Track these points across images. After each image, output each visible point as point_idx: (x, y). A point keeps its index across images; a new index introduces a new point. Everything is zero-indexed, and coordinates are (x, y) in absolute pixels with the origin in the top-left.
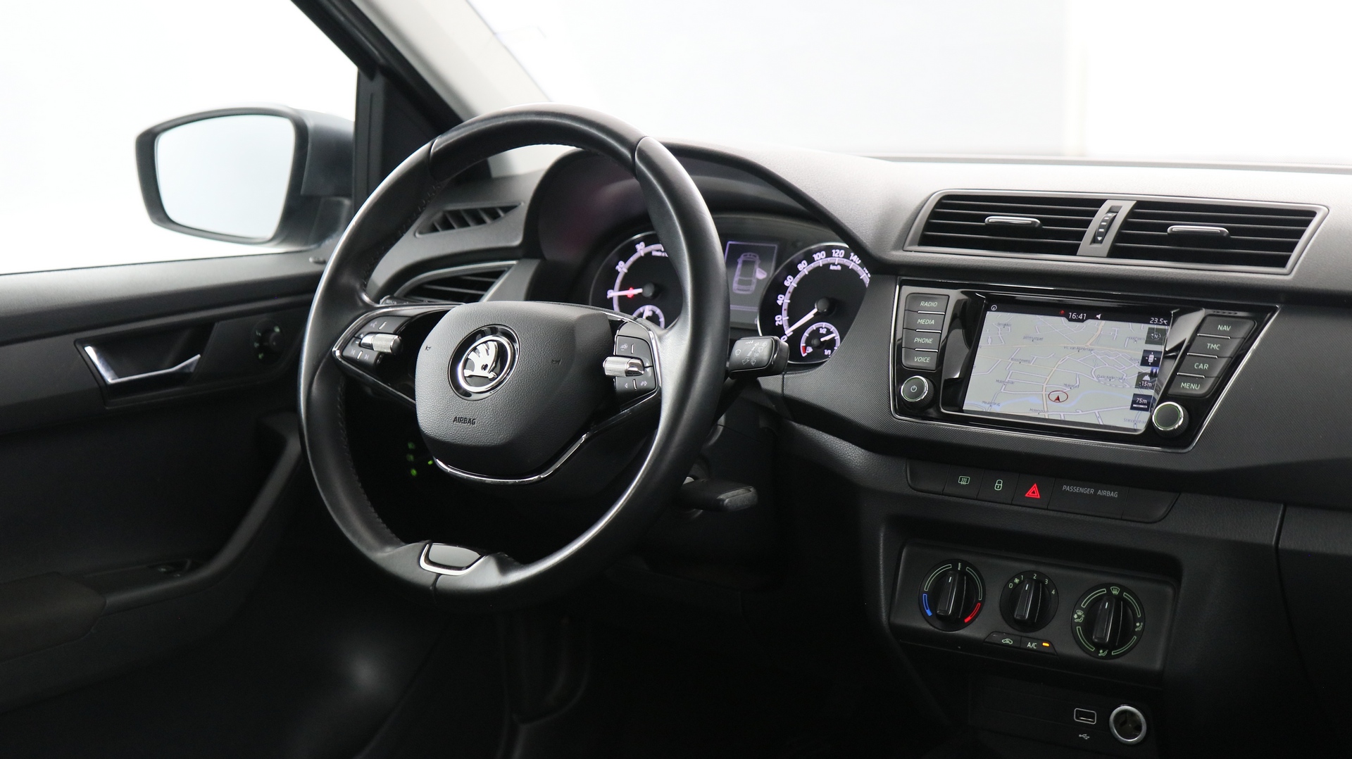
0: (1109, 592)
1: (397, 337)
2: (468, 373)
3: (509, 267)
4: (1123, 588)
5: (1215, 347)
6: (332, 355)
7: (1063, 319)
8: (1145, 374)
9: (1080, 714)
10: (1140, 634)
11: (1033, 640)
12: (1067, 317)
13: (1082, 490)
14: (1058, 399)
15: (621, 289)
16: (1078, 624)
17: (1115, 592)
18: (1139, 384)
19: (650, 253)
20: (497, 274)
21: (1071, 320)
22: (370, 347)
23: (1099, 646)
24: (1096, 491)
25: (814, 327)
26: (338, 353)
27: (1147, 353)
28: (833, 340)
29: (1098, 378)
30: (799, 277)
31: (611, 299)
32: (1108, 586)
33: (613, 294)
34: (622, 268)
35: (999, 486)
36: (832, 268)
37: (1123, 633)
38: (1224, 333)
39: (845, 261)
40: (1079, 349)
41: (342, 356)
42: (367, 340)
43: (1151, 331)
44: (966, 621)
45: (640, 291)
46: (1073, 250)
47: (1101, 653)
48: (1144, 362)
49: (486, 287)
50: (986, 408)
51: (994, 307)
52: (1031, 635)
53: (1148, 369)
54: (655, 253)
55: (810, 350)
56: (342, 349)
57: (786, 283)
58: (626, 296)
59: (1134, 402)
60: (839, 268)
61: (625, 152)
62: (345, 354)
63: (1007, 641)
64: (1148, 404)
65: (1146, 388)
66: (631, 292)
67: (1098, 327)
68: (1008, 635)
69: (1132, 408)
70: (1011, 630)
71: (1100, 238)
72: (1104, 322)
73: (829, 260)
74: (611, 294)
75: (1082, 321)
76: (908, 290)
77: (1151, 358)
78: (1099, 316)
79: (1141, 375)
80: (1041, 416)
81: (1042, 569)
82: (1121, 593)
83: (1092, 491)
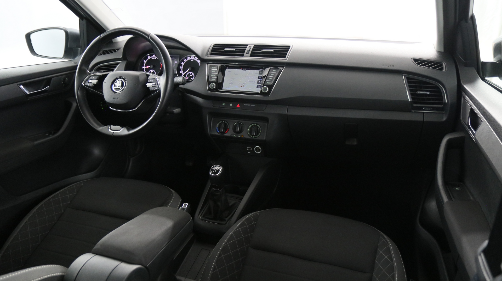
0: (254, 125)
1: (97, 80)
2: (115, 88)
3: (120, 62)
4: (257, 124)
5: (273, 75)
6: (82, 85)
7: (242, 70)
8: (259, 81)
9: (248, 148)
10: (261, 133)
11: (240, 135)
12: (242, 69)
13: (248, 105)
14: (242, 86)
15: (145, 66)
16: (248, 131)
17: (255, 125)
18: (258, 83)
19: (151, 58)
20: (117, 64)
21: (243, 70)
22: (91, 83)
23: (253, 136)
24: (251, 105)
25: (189, 73)
26: (83, 84)
27: (259, 76)
28: (193, 76)
29: (250, 82)
30: (184, 62)
31: (143, 68)
32: (254, 124)
33: (144, 67)
34: (145, 62)
35: (231, 105)
36: (191, 60)
37: (257, 133)
38: (274, 72)
39: (194, 59)
40: (245, 76)
41: (84, 85)
42: (90, 81)
43: (260, 72)
44: (226, 132)
45: (150, 67)
46: (243, 55)
47: (253, 137)
48: (259, 78)
49: (115, 67)
50: (227, 89)
51: (227, 68)
52: (239, 134)
53: (259, 80)
54: (152, 58)
55: (188, 78)
56: (84, 83)
57: (182, 64)
58: (147, 68)
59: (257, 86)
60: (193, 60)
61: (147, 37)
62: (85, 84)
63: (234, 136)
64: (260, 87)
65: (259, 83)
66: (148, 67)
67: (249, 71)
68: (235, 135)
69: (257, 88)
70: (235, 134)
71: (248, 53)
72: (250, 70)
73: (191, 59)
74: (143, 67)
75: (246, 70)
76: (209, 65)
77: (260, 77)
78: (249, 69)
79: (258, 81)
80: (237, 90)
81: (240, 121)
82: (256, 125)
83: (250, 105)
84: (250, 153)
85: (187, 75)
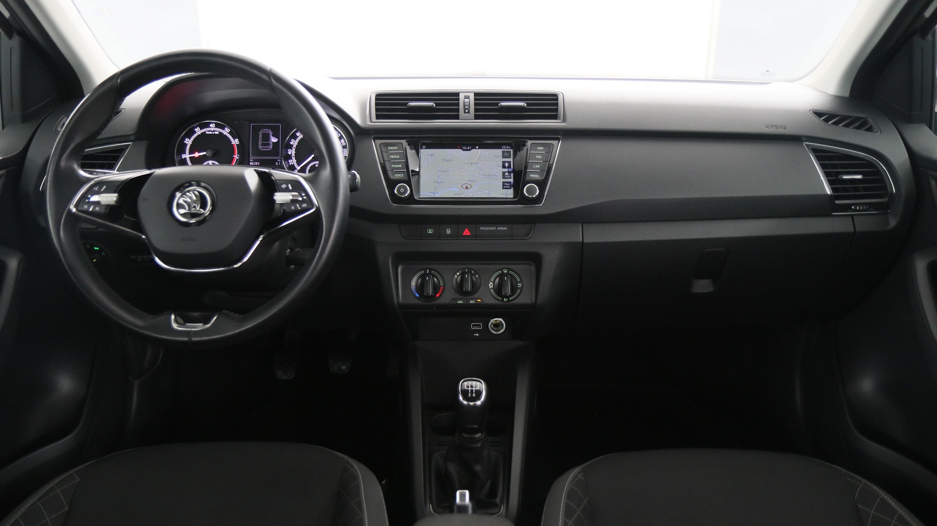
0: (502, 271)
1: (116, 195)
2: (182, 211)
3: (127, 146)
4: (509, 269)
5: (540, 157)
6: (70, 211)
7: (460, 150)
8: (506, 172)
9: (473, 325)
10: (521, 289)
11: (472, 299)
12: (462, 149)
13: (490, 228)
14: (467, 187)
15: (190, 154)
16: (491, 288)
17: (505, 272)
18: (504, 177)
20: (121, 151)
21: (464, 150)
22: (97, 203)
23: (503, 297)
24: (496, 228)
25: (312, 164)
26: (74, 210)
27: (504, 162)
29: (484, 175)
30: (298, 140)
31: (185, 159)
32: (502, 269)
33: (187, 156)
34: (189, 142)
35: (448, 232)
37: (514, 289)
38: (541, 150)
40: (471, 163)
41: (77, 210)
42: (94, 198)
43: (503, 152)
44: (437, 296)
45: (205, 153)
46: (457, 117)
47: (505, 300)
48: (504, 167)
49: (117, 159)
50: (432, 195)
51: (424, 147)
52: (470, 297)
53: (506, 170)
54: (207, 133)
56: (76, 206)
57: (291, 143)
58: (194, 157)
59: (503, 185)
61: (265, 77)
62: (80, 209)
63: (460, 302)
64: (510, 186)
65: (508, 178)
66: (197, 155)
67: (477, 152)
68: (460, 299)
69: (503, 188)
70: (462, 297)
71: (467, 111)
72: (480, 150)
74: (184, 156)
75: (470, 150)
76: (379, 142)
77: (507, 165)
78: (477, 147)
79: (504, 173)
80: (461, 196)
81: (470, 266)
82: (508, 272)
83: (495, 228)
84: (477, 335)
85: (308, 168)
